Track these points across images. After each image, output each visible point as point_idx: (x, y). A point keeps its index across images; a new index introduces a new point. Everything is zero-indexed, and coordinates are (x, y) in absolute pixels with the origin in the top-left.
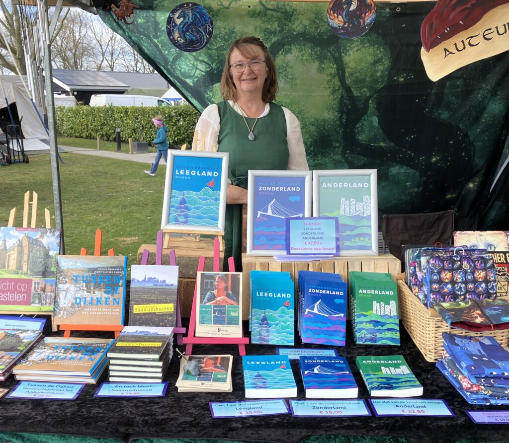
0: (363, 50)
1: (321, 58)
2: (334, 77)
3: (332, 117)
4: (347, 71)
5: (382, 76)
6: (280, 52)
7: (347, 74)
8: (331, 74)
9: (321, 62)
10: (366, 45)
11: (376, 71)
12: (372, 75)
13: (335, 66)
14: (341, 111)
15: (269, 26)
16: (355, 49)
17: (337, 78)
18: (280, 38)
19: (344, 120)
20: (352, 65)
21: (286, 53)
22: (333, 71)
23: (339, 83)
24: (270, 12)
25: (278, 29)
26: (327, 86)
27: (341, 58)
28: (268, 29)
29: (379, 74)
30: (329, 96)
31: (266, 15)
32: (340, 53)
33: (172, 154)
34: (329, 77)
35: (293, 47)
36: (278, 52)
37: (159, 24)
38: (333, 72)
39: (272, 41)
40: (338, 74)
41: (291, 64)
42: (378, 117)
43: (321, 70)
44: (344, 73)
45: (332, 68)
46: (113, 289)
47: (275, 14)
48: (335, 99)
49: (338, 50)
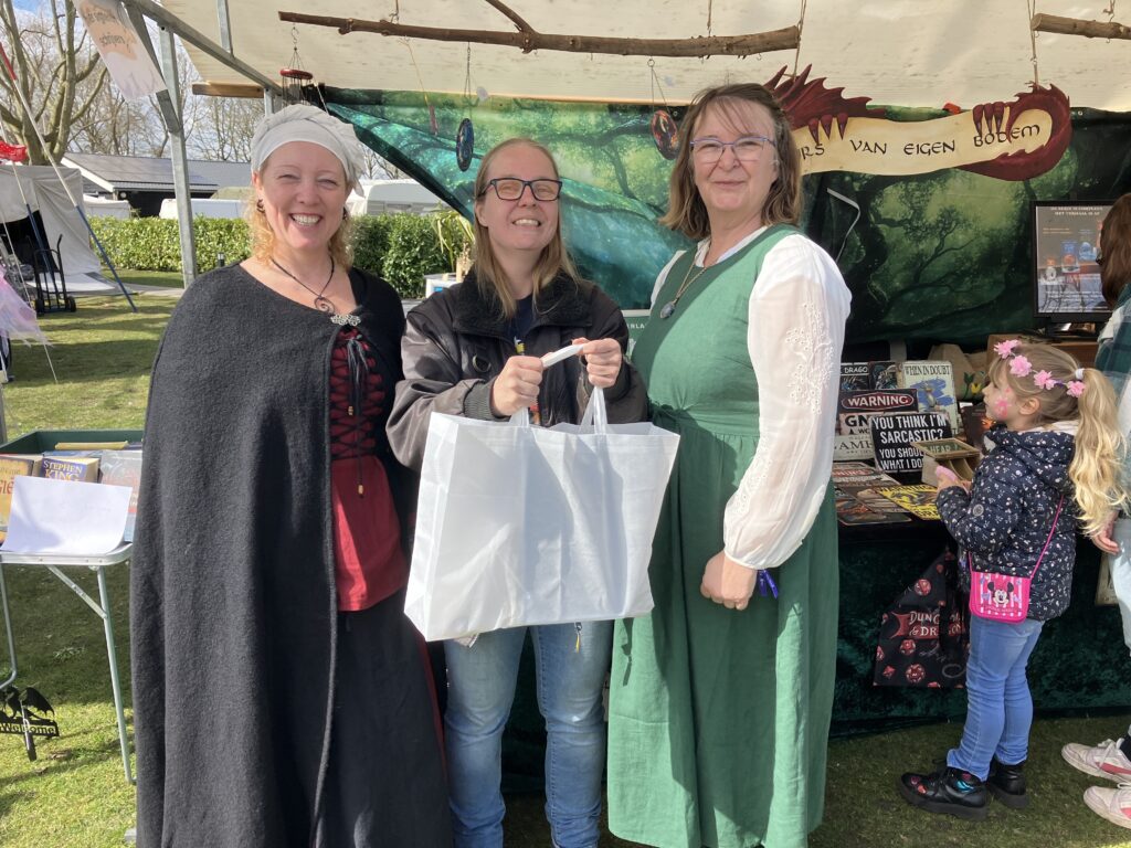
0: (643, 150)
1: (595, 158)
2: (613, 181)
4: (629, 174)
7: (628, 178)
8: (609, 177)
9: (596, 162)
10: (646, 147)
11: (662, 177)
13: (613, 167)
17: (617, 181)
20: (633, 167)
23: (620, 188)
27: (619, 158)
32: (617, 153)
33: (432, 285)
34: (606, 181)
38: (611, 174)
40: (618, 178)
43: (596, 171)
44: (625, 176)
45: (610, 170)
49: (613, 148)
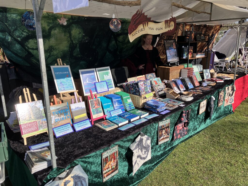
0: (76, 30)
3: (67, 49)
4: (72, 36)
5: (81, 37)
6: (53, 30)
9: (65, 33)
10: (77, 28)
12: (78, 37)
14: (70, 47)
15: (49, 21)
16: (74, 29)
17: (69, 38)
18: (52, 25)
19: (70, 50)
20: (73, 34)
21: (55, 30)
22: (68, 36)
23: (70, 39)
24: (50, 17)
25: (52, 22)
26: (66, 40)
27: (70, 31)
28: (49, 22)
29: (80, 37)
30: (67, 43)
31: (49, 17)
34: (67, 38)
35: (57, 28)
36: (52, 29)
37: (8, 18)
39: (50, 26)
41: (56, 33)
42: (79, 49)
43: (65, 35)
45: (68, 35)
46: (66, 113)
47: (51, 17)
48: (68, 44)
49: (70, 29)
